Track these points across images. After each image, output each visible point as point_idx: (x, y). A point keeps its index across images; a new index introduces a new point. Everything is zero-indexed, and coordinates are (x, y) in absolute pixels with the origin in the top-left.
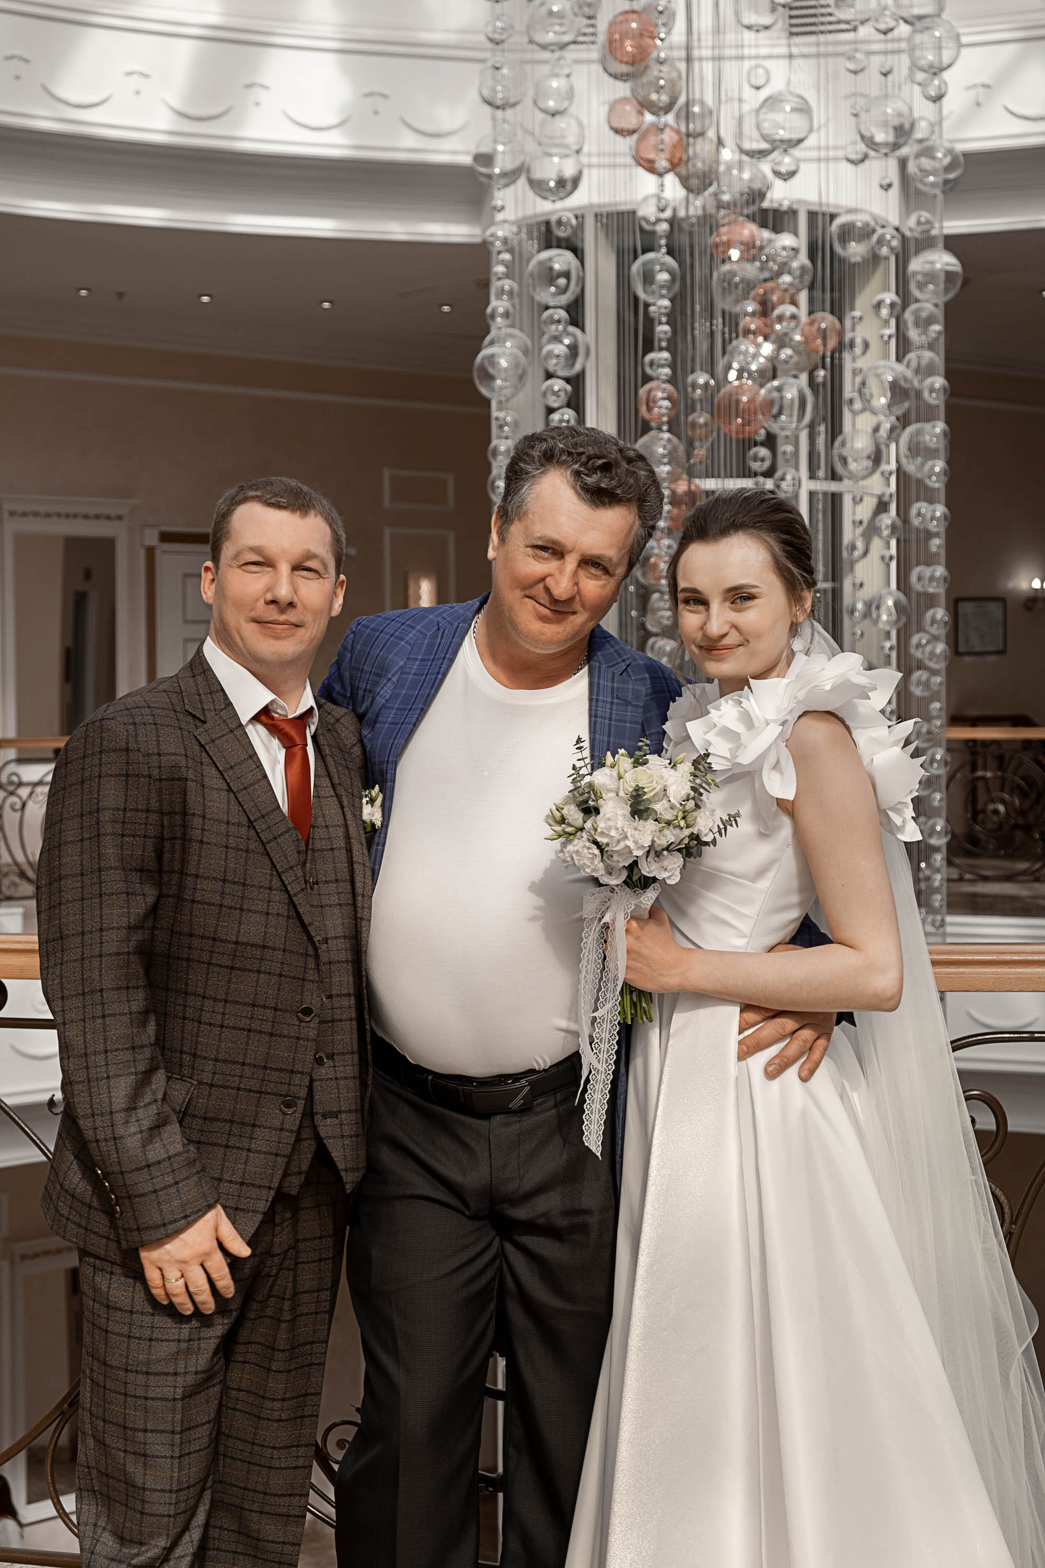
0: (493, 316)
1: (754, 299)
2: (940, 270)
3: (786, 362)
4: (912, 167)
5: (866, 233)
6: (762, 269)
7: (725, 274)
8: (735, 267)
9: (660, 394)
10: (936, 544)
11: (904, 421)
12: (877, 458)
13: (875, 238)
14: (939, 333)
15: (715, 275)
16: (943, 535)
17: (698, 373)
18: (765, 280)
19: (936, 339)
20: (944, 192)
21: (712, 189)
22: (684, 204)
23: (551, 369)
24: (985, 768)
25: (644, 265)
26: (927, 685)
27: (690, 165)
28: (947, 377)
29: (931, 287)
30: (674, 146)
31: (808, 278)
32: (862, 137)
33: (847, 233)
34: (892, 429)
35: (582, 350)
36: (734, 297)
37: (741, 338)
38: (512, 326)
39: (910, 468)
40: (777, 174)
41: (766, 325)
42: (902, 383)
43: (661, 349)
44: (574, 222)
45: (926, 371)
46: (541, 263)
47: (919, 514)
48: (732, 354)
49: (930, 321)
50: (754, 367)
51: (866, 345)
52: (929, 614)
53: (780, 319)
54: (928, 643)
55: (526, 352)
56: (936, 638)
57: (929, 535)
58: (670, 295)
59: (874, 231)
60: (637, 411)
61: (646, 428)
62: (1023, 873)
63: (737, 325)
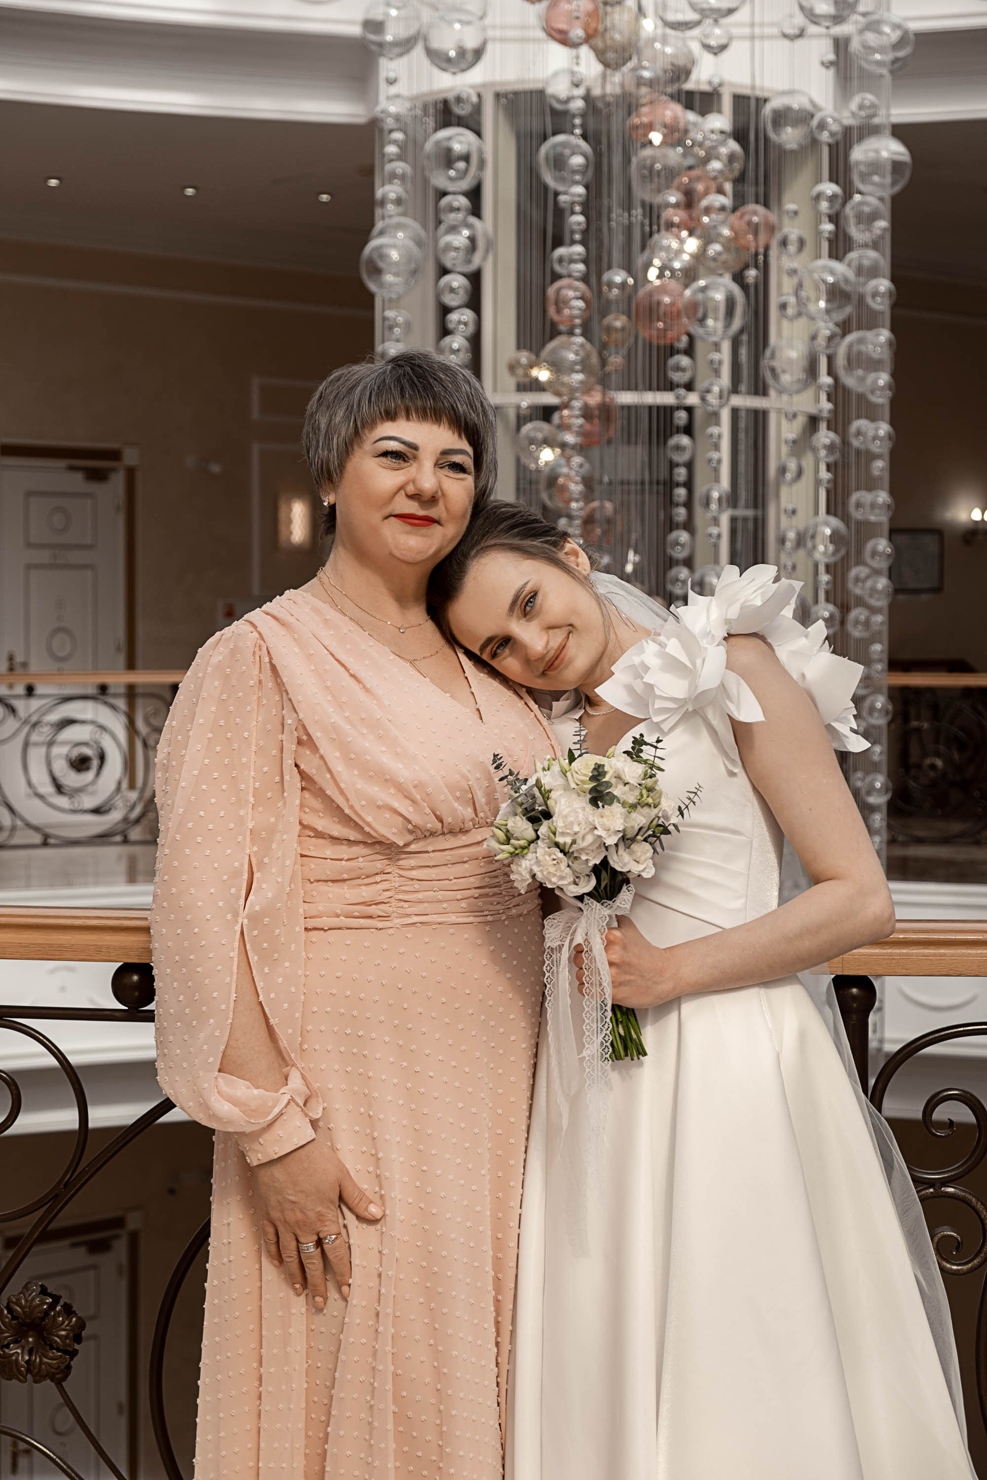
0: (383, 203)
1: (678, 189)
2: (887, 159)
3: (714, 259)
4: (855, 45)
5: (803, 117)
6: (684, 155)
7: (645, 160)
8: (658, 153)
9: (571, 294)
10: (879, 466)
11: (845, 328)
12: (812, 370)
13: (815, 122)
14: (885, 229)
15: (634, 160)
16: (887, 457)
17: (615, 270)
18: (690, 168)
19: (882, 237)
20: (892, 72)
21: (630, 65)
22: (599, 81)
23: (448, 264)
24: (918, 718)
25: (555, 146)
26: (867, 624)
27: (608, 35)
28: (893, 280)
29: (876, 178)
30: (589, 15)
31: (737, 166)
32: (802, 8)
33: (781, 117)
34: (830, 339)
35: (481, 244)
36: (654, 186)
37: (663, 232)
38: (404, 214)
39: (849, 381)
40: (707, 47)
41: (691, 218)
42: (843, 286)
43: (573, 242)
44: (475, 99)
45: (868, 272)
46: (438, 143)
47: (859, 433)
48: (653, 252)
49: (874, 216)
50: (677, 265)
51: (801, 243)
52: (869, 546)
53: (707, 211)
54: (868, 577)
55: (419, 243)
56: (877, 572)
57: (872, 457)
58: (584, 182)
59: (812, 116)
60: (545, 311)
61: (553, 332)
62: (962, 835)
63: (659, 217)
